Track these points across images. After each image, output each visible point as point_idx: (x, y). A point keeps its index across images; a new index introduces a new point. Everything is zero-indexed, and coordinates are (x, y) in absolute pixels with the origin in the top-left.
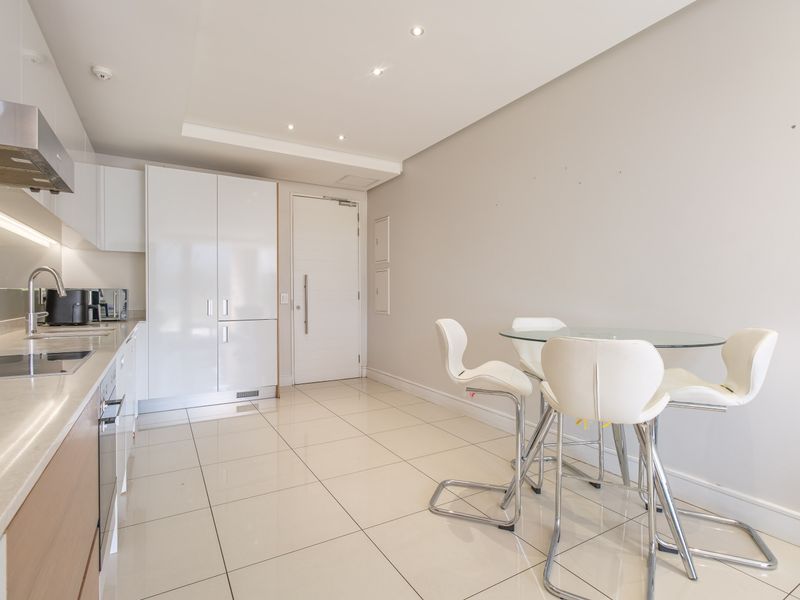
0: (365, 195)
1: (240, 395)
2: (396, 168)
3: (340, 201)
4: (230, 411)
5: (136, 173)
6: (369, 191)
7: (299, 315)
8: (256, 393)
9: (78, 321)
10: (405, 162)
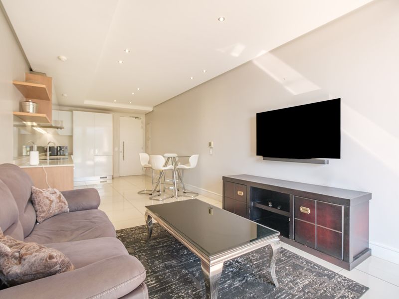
0: (144, 115)
1: (101, 178)
2: (151, 109)
3: (136, 118)
4: (98, 182)
5: (70, 112)
6: (146, 114)
7: (121, 155)
8: (106, 177)
9: (56, 154)
10: (154, 107)
